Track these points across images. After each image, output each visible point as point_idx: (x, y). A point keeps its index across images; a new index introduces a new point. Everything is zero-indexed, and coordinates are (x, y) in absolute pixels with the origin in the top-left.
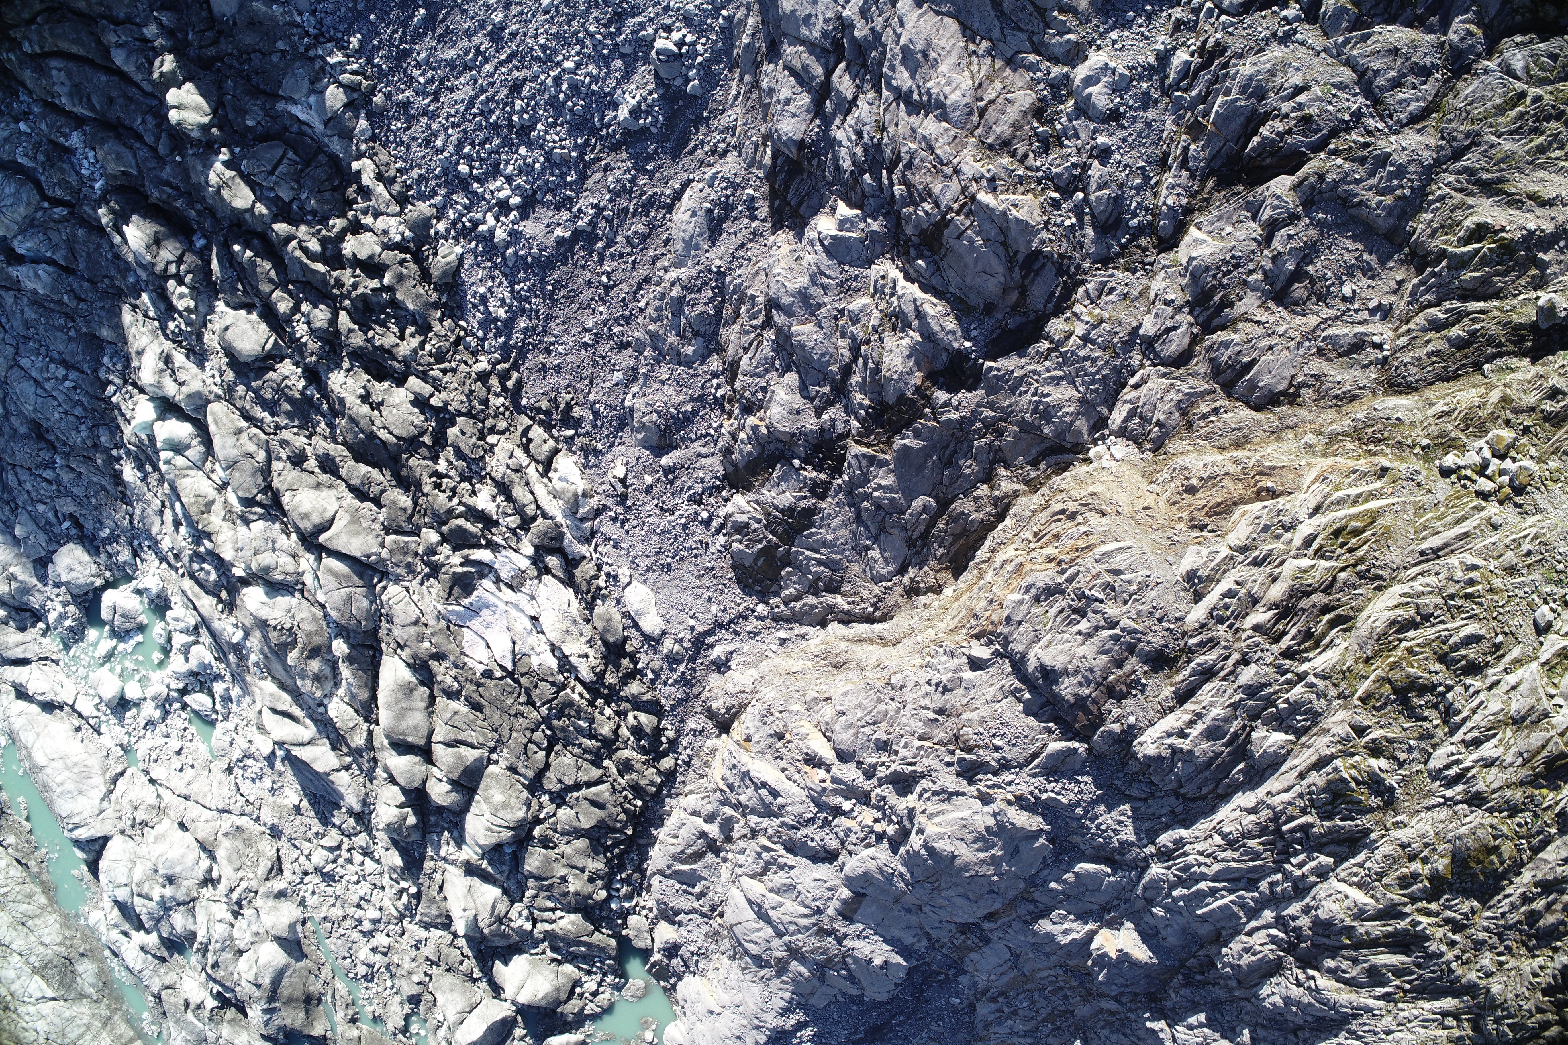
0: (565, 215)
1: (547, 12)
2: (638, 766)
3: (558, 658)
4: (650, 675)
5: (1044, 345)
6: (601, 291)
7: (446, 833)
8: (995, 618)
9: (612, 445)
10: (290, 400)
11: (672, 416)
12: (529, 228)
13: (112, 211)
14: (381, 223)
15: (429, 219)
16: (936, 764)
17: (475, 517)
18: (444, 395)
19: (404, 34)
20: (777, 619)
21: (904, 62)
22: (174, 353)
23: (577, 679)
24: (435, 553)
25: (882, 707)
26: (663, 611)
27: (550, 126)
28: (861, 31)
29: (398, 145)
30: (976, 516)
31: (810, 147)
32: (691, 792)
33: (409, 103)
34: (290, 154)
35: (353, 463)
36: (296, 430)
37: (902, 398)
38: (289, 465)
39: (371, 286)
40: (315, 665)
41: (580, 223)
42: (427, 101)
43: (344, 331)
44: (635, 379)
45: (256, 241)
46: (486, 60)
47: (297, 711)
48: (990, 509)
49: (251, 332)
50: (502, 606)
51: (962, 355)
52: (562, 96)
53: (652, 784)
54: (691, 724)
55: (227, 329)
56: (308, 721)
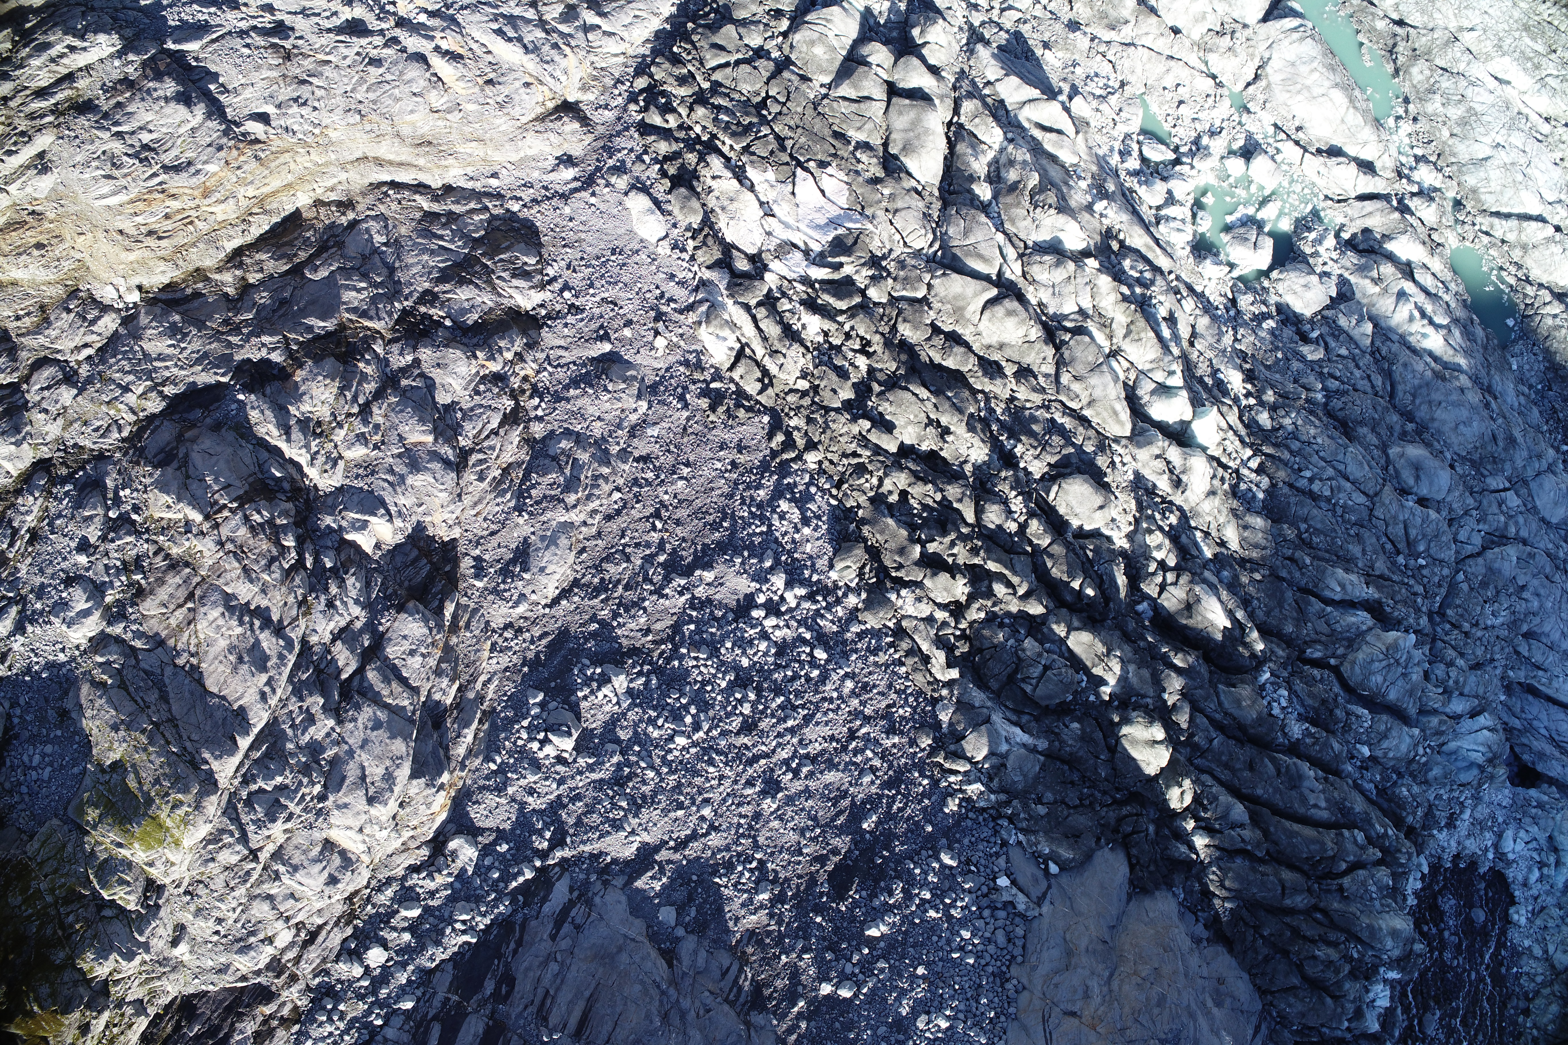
0: (700, 592)
1: (707, 801)
2: (671, 80)
3: (747, 178)
4: (646, 158)
5: (169, 390)
6: (664, 514)
7: (882, 22)
8: (235, 153)
9: (667, 370)
10: (1032, 434)
11: (591, 386)
12: (744, 585)
13: (1247, 646)
14: (925, 610)
15: (865, 609)
16: (313, 38)
17: (828, 312)
18: (855, 430)
19: (890, 806)
20: (499, 196)
21: (267, 658)
22: (1169, 491)
23: (728, 159)
24: (872, 278)
25: (372, 96)
26: (624, 213)
27: (709, 682)
28: (316, 702)
29: (904, 691)
30: (264, 257)
31: (392, 605)
32: (616, 55)
33: (887, 733)
34: (1028, 689)
35: (964, 369)
36: (1028, 405)
37: (318, 359)
38: (1035, 369)
39: (935, 544)
40: (1012, 175)
41: (683, 582)
42: (864, 730)
43: (966, 500)
44: (633, 428)
45: (1069, 598)
46: (786, 762)
47: (1037, 134)
48: (248, 261)
49: (1074, 503)
50: (802, 227)
51: (248, 388)
52: (693, 710)
53: (658, 65)
54: (609, 115)
55: (1101, 507)
56: (1026, 125)
